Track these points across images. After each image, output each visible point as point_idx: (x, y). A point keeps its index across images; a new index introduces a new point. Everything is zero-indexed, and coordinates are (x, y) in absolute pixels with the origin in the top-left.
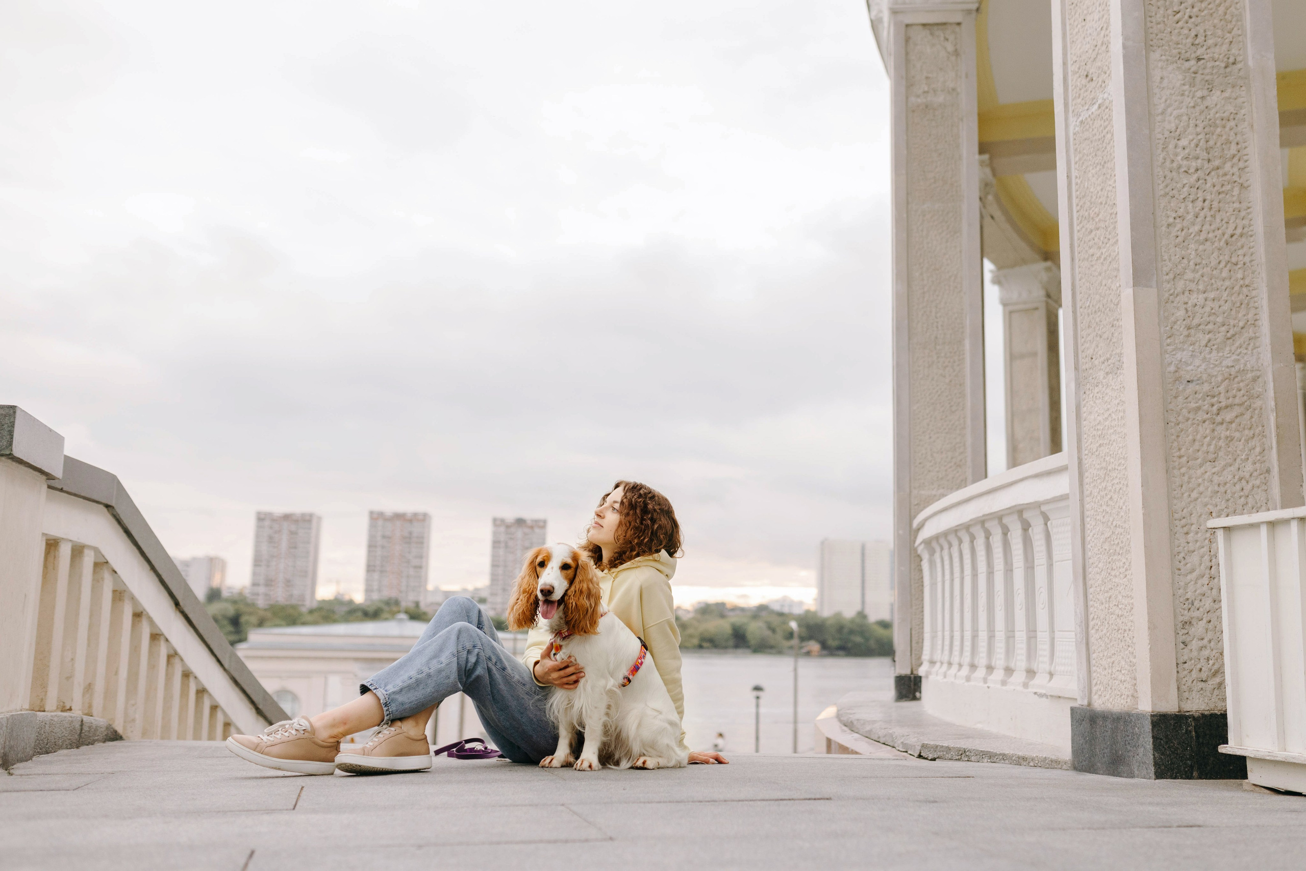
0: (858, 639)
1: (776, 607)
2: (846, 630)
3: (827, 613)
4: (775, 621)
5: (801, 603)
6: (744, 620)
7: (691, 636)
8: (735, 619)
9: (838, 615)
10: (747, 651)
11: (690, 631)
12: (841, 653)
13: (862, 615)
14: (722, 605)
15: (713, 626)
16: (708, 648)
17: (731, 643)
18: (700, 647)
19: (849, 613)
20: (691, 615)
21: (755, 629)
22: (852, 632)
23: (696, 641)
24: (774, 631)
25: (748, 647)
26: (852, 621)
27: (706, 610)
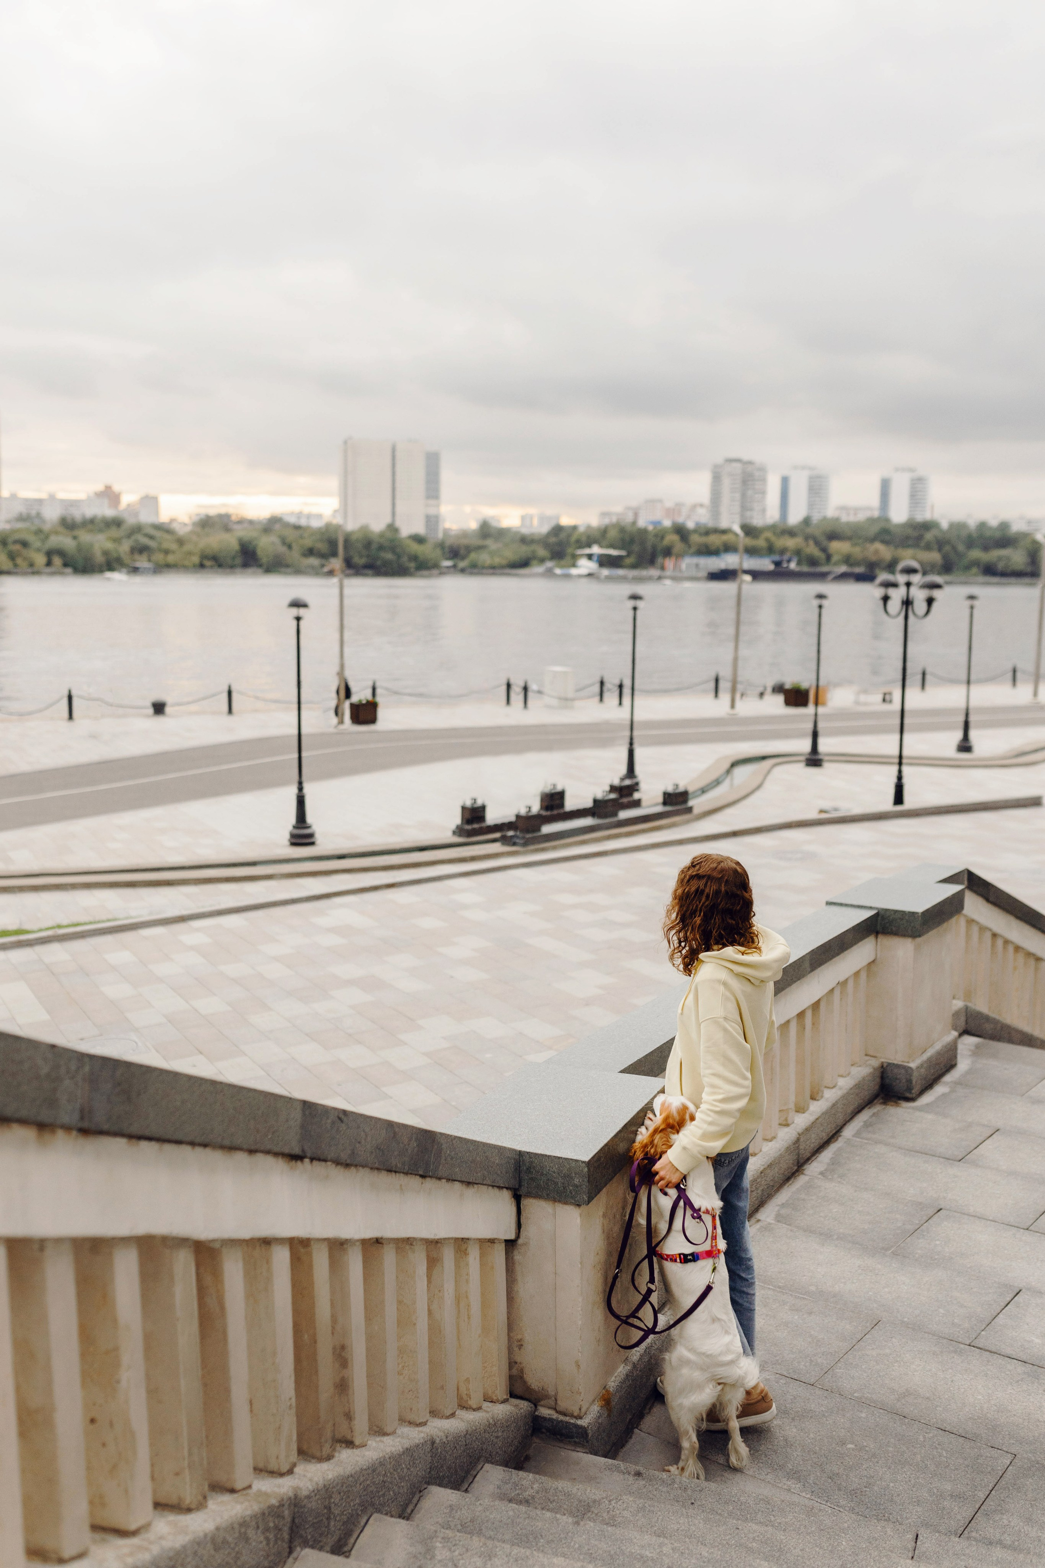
0: (389, 556)
1: (292, 520)
2: (374, 546)
3: (351, 526)
4: (291, 535)
5: (320, 516)
6: (254, 534)
7: (190, 553)
8: (241, 532)
9: (364, 529)
10: (260, 570)
11: (187, 547)
12: (370, 572)
13: (392, 528)
14: (228, 516)
15: (216, 541)
16: (212, 567)
17: (239, 561)
18: (202, 566)
19: (377, 526)
20: (189, 529)
21: (267, 545)
22: (381, 548)
23: (196, 559)
24: (290, 547)
25: (260, 566)
26: (382, 535)
27: (206, 523)
